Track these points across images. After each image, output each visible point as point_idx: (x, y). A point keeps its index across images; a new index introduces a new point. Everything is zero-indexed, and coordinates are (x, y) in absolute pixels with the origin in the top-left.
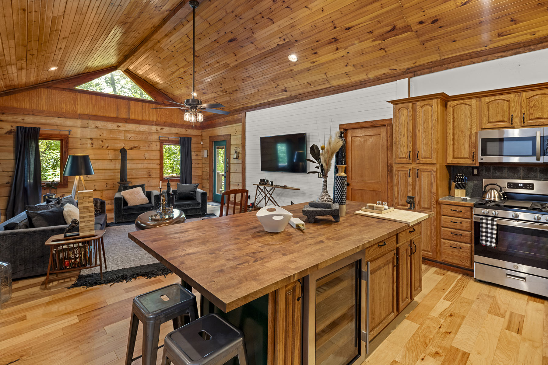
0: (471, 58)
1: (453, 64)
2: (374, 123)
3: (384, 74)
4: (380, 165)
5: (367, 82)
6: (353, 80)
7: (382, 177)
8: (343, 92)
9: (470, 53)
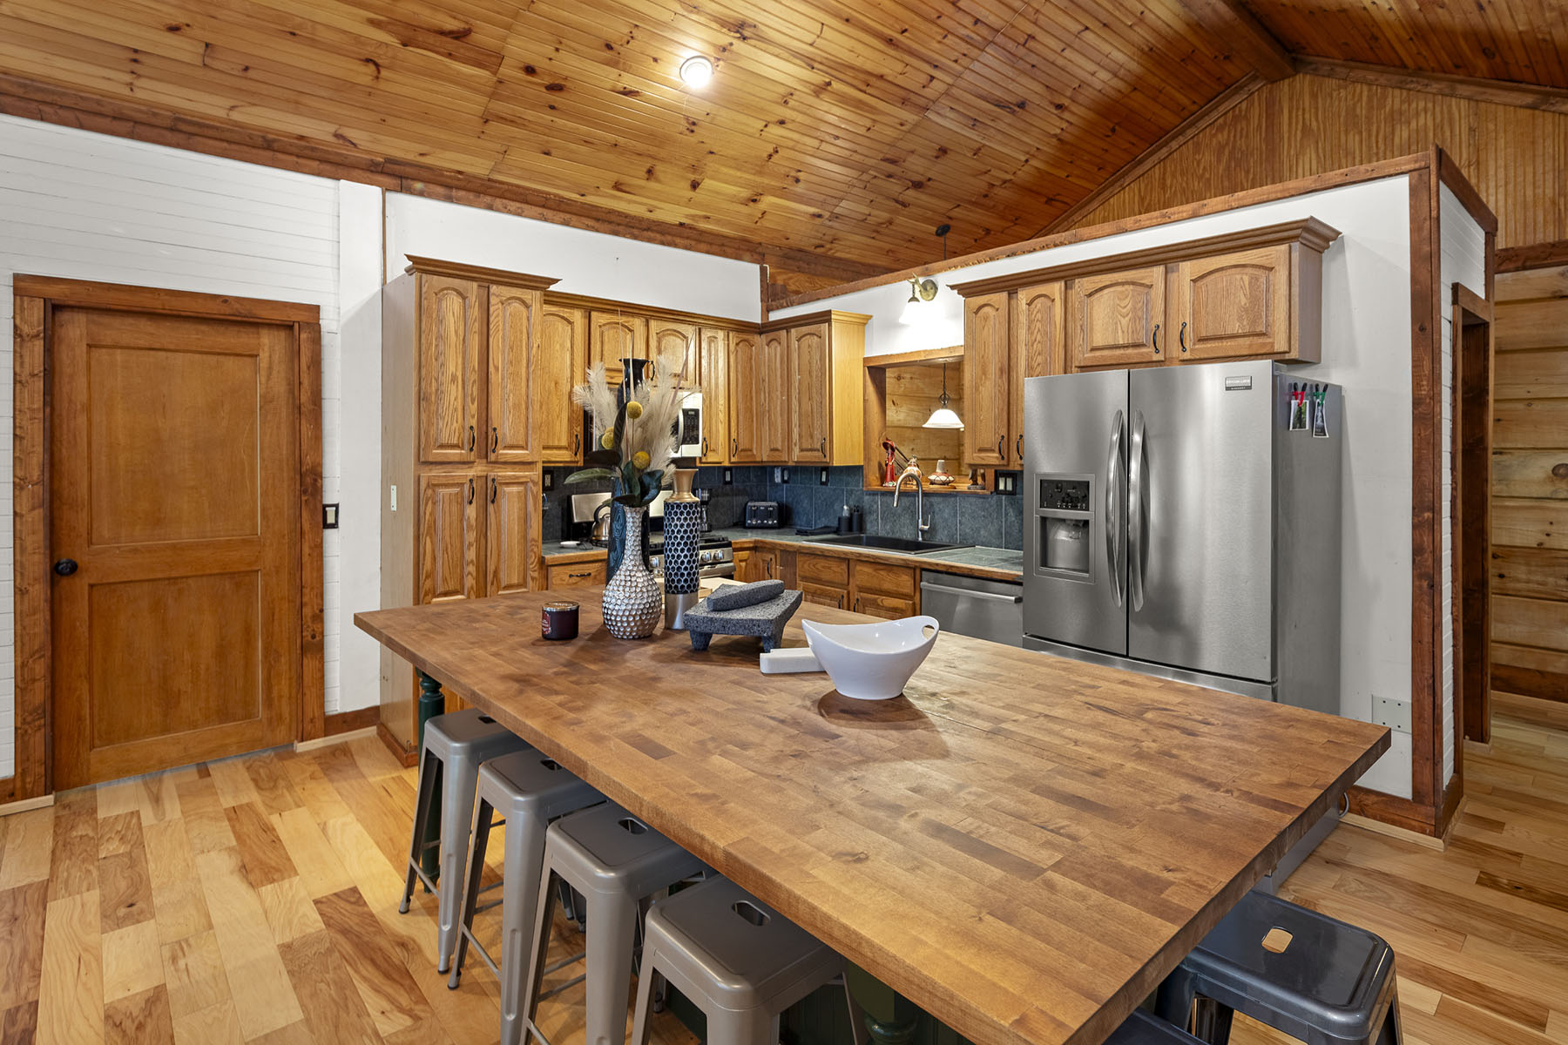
0: (543, 206)
1: (504, 201)
2: (237, 306)
3: (301, 138)
4: (253, 470)
5: (211, 133)
6: (139, 94)
7: (264, 516)
8: (42, 119)
9: (549, 194)
